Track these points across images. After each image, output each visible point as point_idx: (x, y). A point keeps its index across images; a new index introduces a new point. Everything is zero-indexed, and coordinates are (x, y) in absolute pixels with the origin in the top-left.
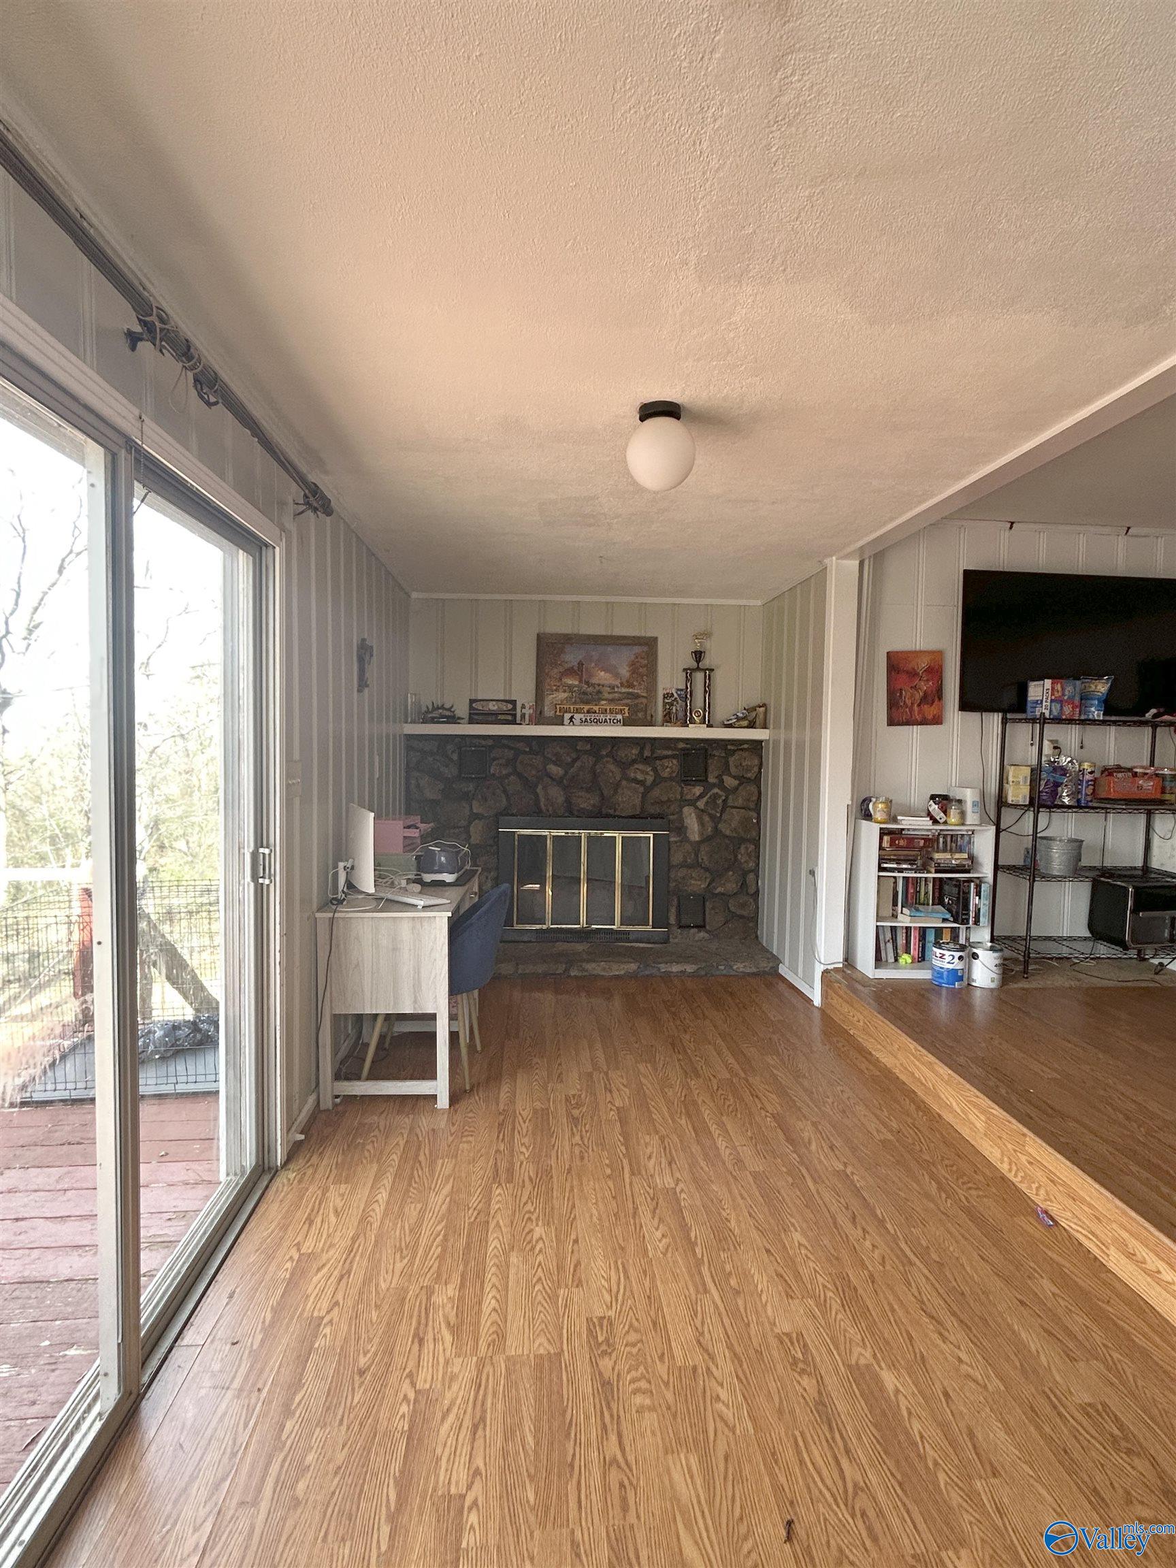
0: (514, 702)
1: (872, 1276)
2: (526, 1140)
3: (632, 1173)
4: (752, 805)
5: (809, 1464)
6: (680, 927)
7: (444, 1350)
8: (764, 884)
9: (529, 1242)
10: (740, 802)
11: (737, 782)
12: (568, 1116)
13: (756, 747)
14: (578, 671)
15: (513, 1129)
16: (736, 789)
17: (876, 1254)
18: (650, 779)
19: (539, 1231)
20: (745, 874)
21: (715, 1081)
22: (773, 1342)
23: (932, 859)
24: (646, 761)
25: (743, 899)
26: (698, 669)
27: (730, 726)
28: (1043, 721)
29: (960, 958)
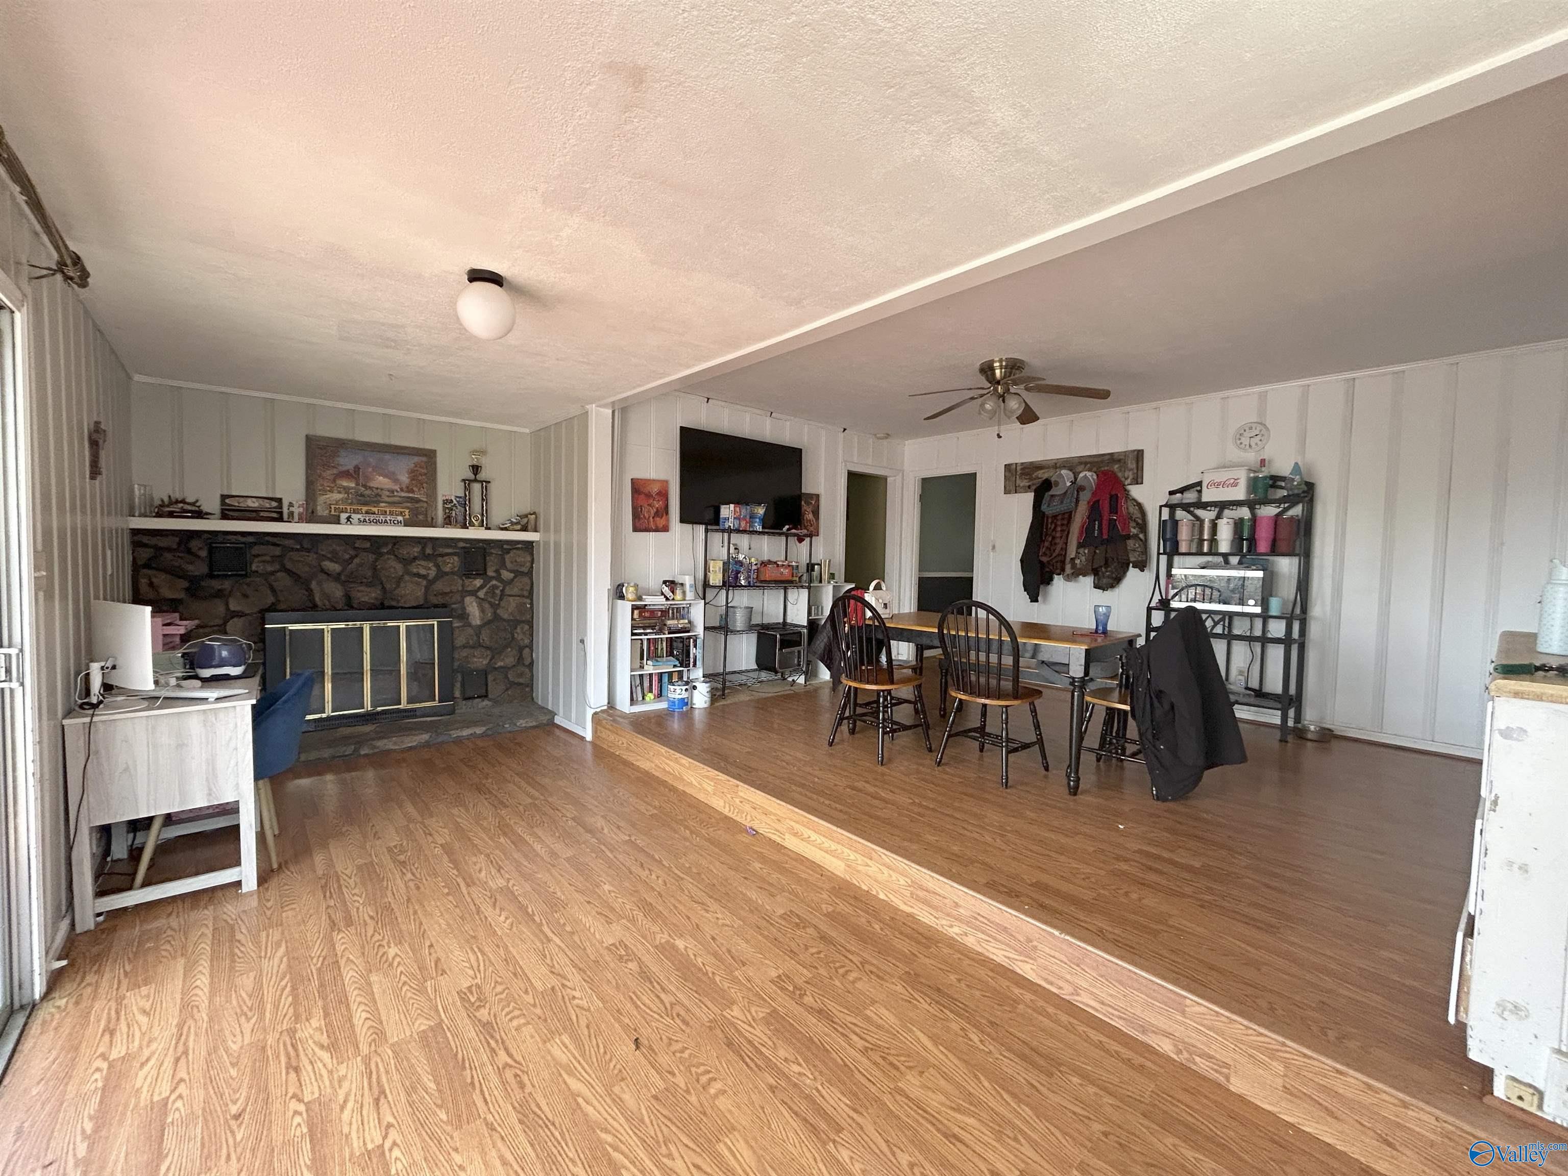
0: (280, 501)
1: (659, 893)
2: (356, 891)
3: (468, 885)
4: (526, 593)
5: (642, 1007)
6: (465, 699)
7: (324, 1065)
8: (538, 655)
9: (386, 962)
10: (516, 591)
11: (512, 575)
12: (394, 862)
13: (529, 546)
14: (354, 474)
15: (340, 887)
16: (512, 580)
17: (660, 881)
18: (433, 573)
19: (392, 951)
20: (521, 649)
21: (521, 808)
22: (605, 952)
23: (665, 625)
24: (427, 557)
25: (521, 669)
26: (476, 480)
27: (506, 529)
28: (730, 531)
29: (686, 690)
